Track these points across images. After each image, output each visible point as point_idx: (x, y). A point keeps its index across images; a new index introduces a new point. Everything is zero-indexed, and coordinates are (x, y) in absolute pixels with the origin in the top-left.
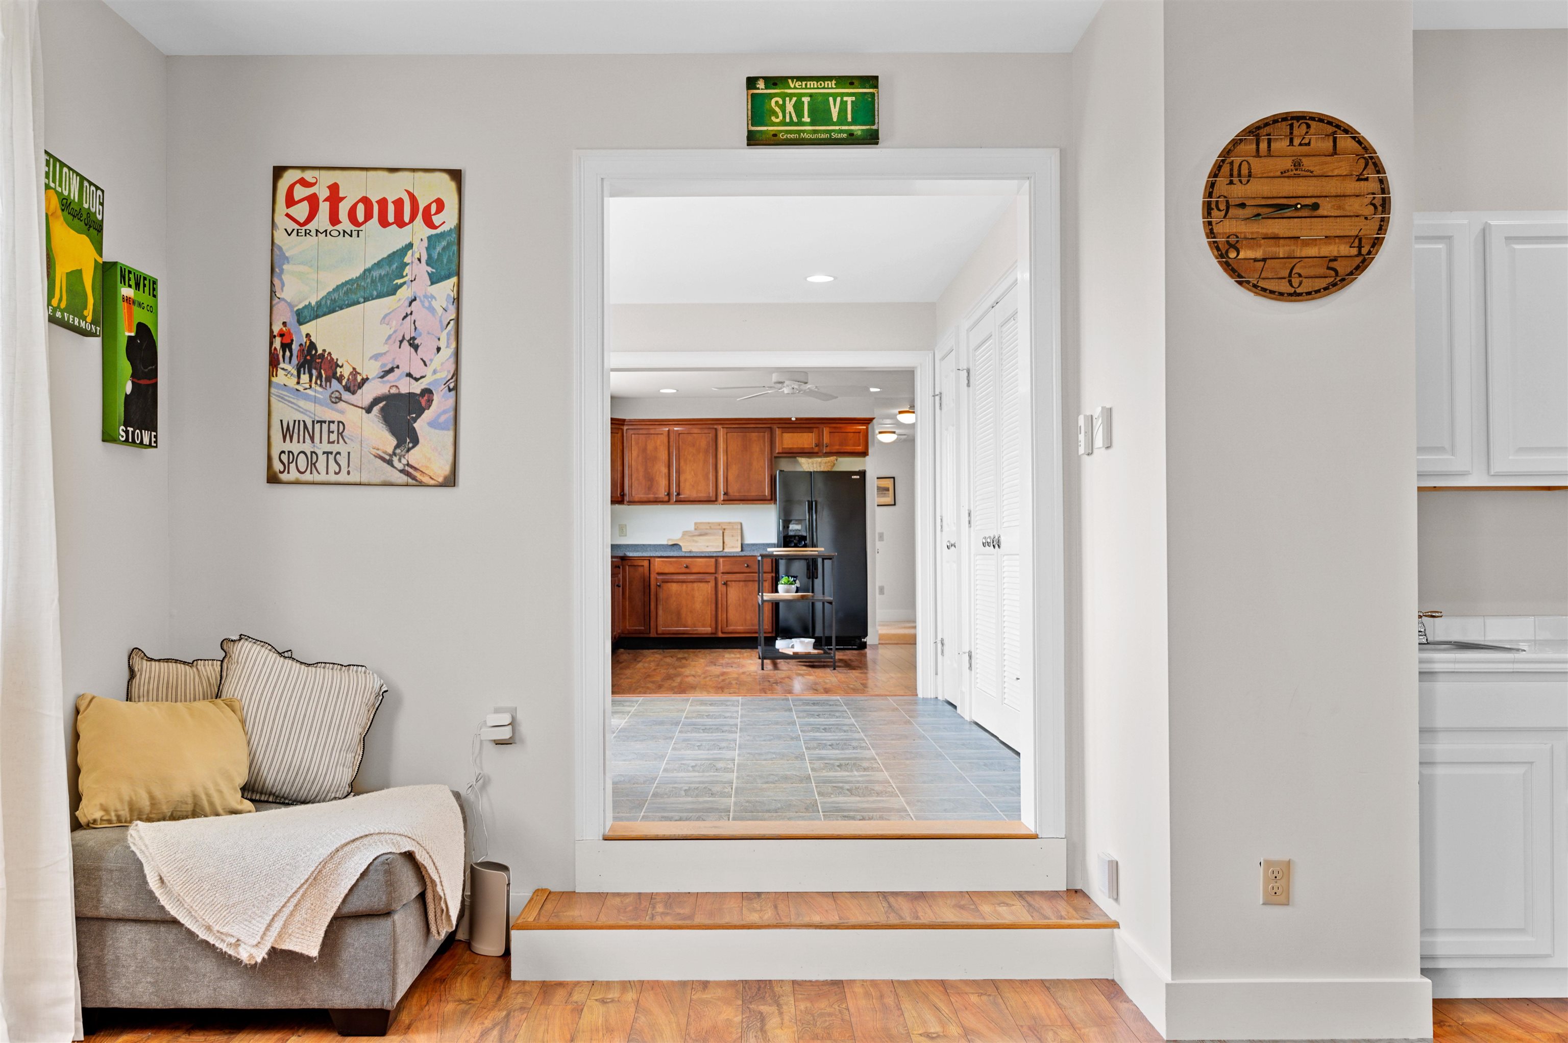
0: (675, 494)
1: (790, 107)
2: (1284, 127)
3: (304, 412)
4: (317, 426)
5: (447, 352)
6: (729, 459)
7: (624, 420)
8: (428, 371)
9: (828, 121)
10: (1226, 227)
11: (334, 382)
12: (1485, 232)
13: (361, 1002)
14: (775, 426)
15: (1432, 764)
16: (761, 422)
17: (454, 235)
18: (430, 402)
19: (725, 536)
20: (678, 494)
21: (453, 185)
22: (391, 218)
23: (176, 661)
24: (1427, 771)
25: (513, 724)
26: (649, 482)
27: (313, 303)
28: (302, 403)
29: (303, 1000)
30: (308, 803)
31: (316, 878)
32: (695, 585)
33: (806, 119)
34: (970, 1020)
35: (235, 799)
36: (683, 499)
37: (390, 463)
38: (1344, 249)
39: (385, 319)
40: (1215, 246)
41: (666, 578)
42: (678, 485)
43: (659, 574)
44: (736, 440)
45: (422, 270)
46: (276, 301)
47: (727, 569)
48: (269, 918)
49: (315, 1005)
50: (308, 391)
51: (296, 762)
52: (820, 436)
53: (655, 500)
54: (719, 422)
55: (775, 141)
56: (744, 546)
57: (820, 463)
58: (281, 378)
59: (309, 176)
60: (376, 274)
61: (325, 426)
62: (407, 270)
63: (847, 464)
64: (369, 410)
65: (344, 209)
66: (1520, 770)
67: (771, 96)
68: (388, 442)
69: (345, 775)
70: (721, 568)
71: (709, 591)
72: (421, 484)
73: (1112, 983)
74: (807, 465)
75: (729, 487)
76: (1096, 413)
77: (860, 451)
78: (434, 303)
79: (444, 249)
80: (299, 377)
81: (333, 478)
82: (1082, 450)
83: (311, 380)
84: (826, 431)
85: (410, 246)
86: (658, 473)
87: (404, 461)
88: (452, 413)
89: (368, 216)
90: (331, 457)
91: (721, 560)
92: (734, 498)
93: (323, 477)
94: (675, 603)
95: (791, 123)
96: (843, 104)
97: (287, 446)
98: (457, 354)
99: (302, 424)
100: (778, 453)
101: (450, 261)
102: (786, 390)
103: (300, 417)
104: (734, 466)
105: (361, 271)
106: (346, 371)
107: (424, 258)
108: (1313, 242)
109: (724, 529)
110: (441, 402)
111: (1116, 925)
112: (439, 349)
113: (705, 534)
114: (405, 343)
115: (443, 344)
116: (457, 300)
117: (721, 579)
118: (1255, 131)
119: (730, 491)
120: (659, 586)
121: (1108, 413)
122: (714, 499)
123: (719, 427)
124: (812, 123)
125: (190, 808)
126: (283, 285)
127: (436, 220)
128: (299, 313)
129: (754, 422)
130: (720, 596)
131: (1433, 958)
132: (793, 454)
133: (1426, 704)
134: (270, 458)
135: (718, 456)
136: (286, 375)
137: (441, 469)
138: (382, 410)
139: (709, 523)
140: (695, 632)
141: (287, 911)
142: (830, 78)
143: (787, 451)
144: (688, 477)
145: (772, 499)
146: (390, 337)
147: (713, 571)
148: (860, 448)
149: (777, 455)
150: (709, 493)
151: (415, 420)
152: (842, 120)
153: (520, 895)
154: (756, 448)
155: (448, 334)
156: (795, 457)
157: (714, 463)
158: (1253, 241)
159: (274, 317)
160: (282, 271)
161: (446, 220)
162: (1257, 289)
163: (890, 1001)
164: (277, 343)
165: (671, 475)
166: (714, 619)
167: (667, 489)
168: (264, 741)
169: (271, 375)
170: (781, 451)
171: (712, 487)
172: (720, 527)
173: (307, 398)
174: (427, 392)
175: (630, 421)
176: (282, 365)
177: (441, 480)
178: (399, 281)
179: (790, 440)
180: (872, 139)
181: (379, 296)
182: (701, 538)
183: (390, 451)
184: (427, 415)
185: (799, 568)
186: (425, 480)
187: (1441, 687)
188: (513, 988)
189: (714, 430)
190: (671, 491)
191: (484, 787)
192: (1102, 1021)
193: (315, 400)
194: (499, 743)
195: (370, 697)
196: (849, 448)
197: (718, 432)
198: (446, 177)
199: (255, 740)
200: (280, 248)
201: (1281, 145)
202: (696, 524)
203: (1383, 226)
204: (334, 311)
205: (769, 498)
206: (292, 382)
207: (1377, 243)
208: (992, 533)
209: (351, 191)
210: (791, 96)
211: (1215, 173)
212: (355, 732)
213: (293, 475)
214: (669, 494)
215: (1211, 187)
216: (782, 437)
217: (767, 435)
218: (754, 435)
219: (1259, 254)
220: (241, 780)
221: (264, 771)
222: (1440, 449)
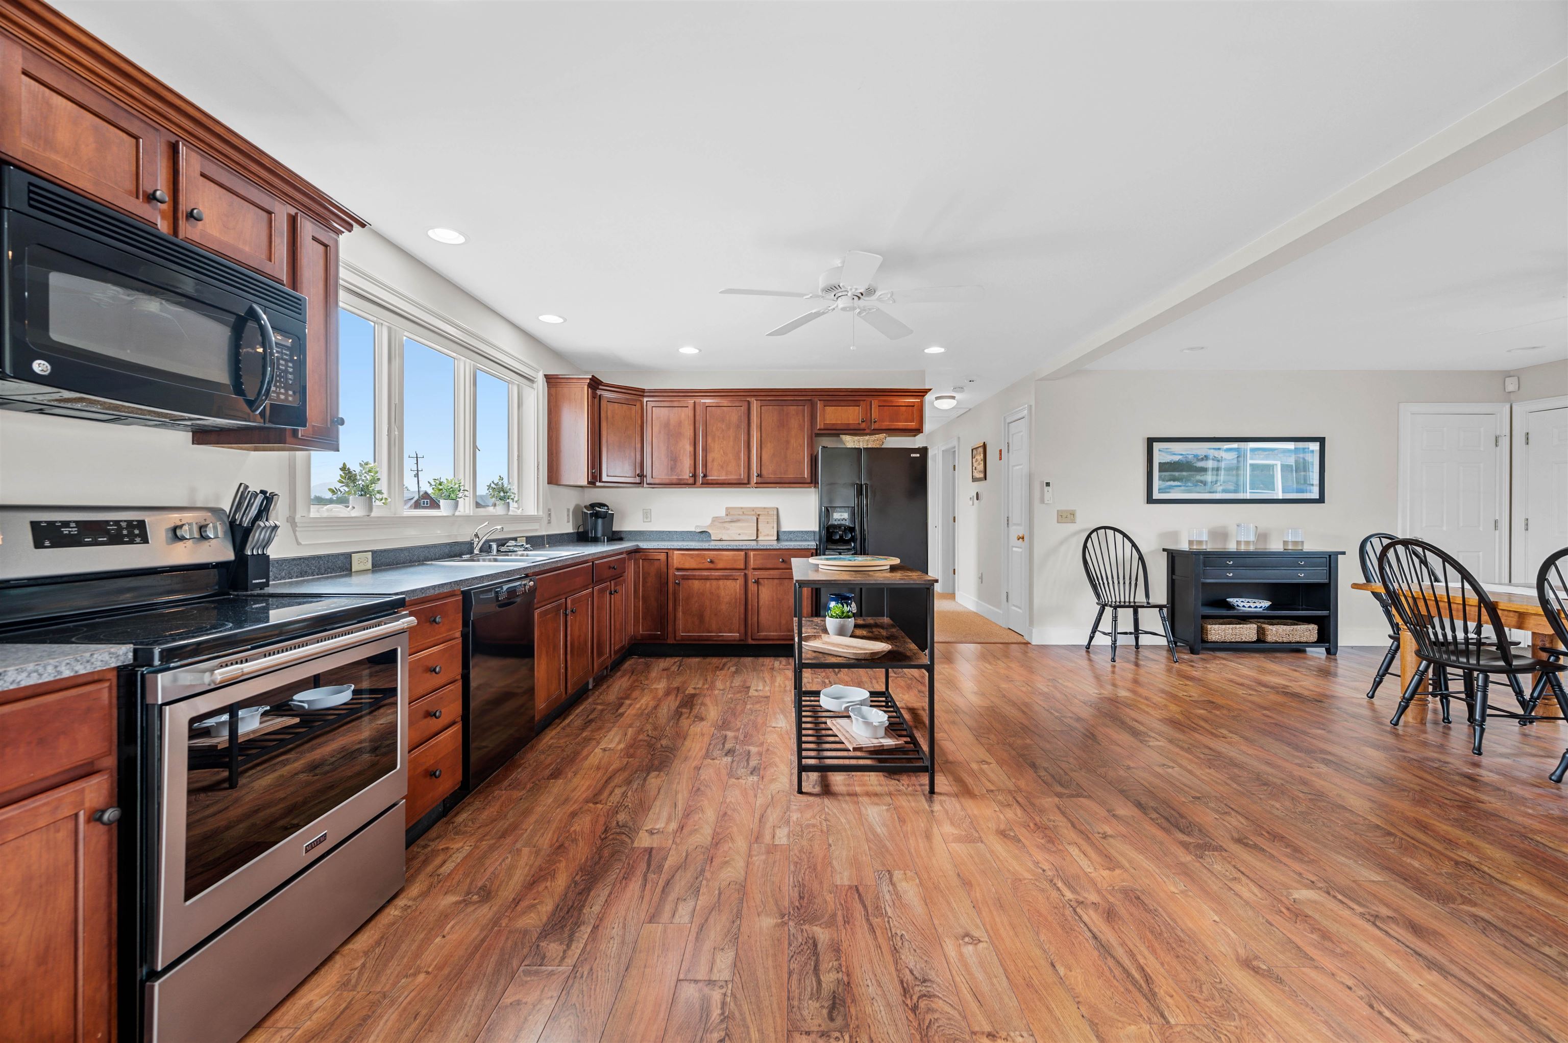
0: (702, 475)
6: (764, 435)
7: (643, 391)
14: (816, 399)
16: (800, 394)
19: (759, 523)
20: (705, 476)
26: (672, 462)
32: (721, 582)
36: (710, 482)
41: (687, 575)
42: (705, 465)
43: (678, 569)
44: (771, 414)
47: (759, 563)
53: (678, 482)
54: (752, 394)
56: (780, 534)
57: (867, 441)
70: (752, 563)
71: (738, 590)
75: (763, 468)
77: (914, 427)
86: (682, 452)
91: (752, 553)
92: (769, 481)
94: (697, 604)
100: (819, 430)
104: (769, 445)
109: (759, 515)
113: (738, 521)
117: (752, 575)
119: (764, 473)
120: (679, 584)
122: (746, 481)
123: (753, 400)
129: (792, 393)
130: (750, 595)
135: (752, 433)
139: (742, 508)
140: (721, 638)
143: (829, 427)
144: (716, 455)
147: (742, 566)
149: (819, 432)
150: (740, 475)
154: (794, 423)
156: (838, 435)
157: (746, 439)
165: (697, 454)
166: (742, 623)
167: (692, 470)
170: (822, 427)
171: (744, 468)
172: (754, 513)
175: (651, 391)
182: (733, 524)
189: (746, 403)
190: (697, 472)
197: (751, 405)
202: (727, 509)
205: (809, 481)
214: (694, 476)
216: (824, 410)
217: (806, 409)
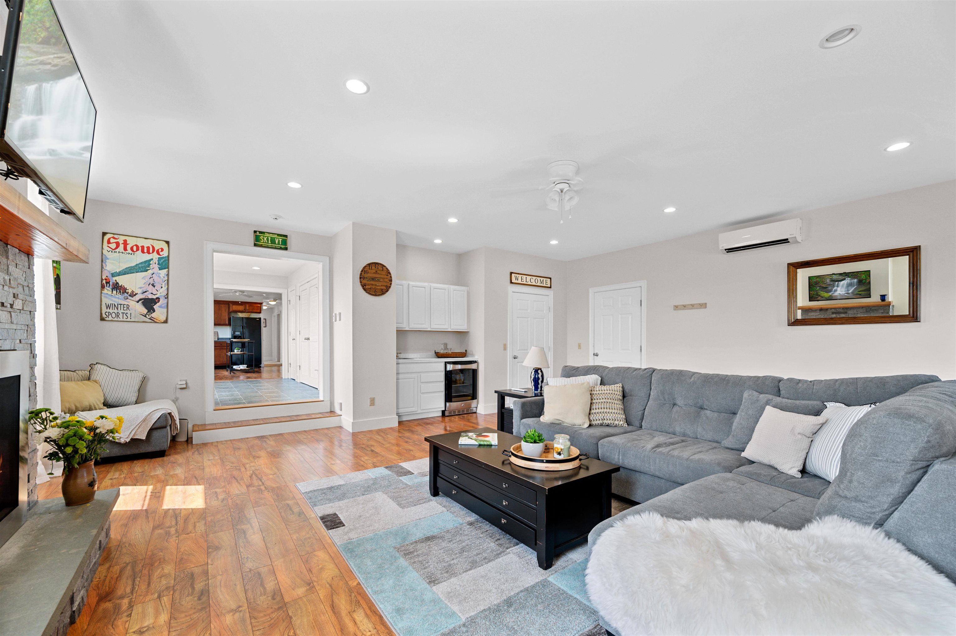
1: (265, 239)
2: (374, 265)
3: (114, 301)
4: (119, 306)
5: (165, 288)
8: (158, 293)
9: (275, 243)
10: (364, 282)
11: (125, 294)
12: (409, 284)
13: (157, 449)
15: (399, 379)
17: (167, 258)
18: (159, 301)
21: (166, 245)
22: (145, 251)
23: (69, 371)
24: (398, 380)
25: (186, 384)
27: (118, 272)
28: (114, 299)
29: (139, 451)
30: (125, 406)
31: (144, 420)
33: (270, 242)
34: (312, 435)
35: (102, 406)
37: (145, 316)
38: (384, 288)
39: (143, 278)
40: (362, 285)
45: (157, 266)
46: (103, 270)
48: (130, 431)
49: (143, 452)
50: (116, 296)
51: (119, 396)
52: (245, 307)
55: (261, 246)
58: (105, 291)
59: (116, 236)
60: (140, 266)
61: (122, 306)
62: (151, 266)
63: (254, 316)
64: (138, 302)
65: (129, 247)
66: (413, 379)
67: (261, 236)
68: (145, 311)
69: (134, 399)
72: (156, 322)
73: (341, 427)
74: (241, 315)
76: (337, 313)
78: (160, 275)
79: (163, 261)
80: (112, 291)
81: (125, 320)
82: (334, 320)
83: (117, 293)
84: (247, 306)
85: (152, 259)
87: (150, 316)
88: (166, 304)
89: (138, 250)
90: (124, 314)
93: (121, 319)
95: (266, 243)
96: (279, 241)
97: (108, 310)
98: (168, 289)
99: (113, 305)
101: (165, 265)
102: (237, 294)
103: (113, 303)
105: (135, 264)
106: (130, 291)
107: (157, 263)
108: (379, 286)
110: (162, 301)
111: (341, 415)
112: (162, 287)
114: (150, 285)
115: (163, 286)
116: (168, 275)
118: (369, 265)
121: (340, 314)
124: (271, 244)
125: (88, 409)
126: (106, 266)
127: (161, 253)
128: (112, 274)
131: (399, 413)
132: (236, 312)
133: (398, 369)
134: (101, 314)
136: (107, 291)
137: (163, 318)
138: (142, 302)
141: (136, 429)
142: (276, 234)
145: (229, 324)
146: (145, 283)
148: (259, 311)
151: (154, 305)
152: (279, 244)
153: (190, 426)
155: (165, 284)
158: (369, 285)
159: (103, 274)
160: (106, 262)
161: (165, 254)
162: (369, 293)
163: (294, 435)
164: (104, 282)
168: (108, 391)
169: (101, 290)
173: (116, 297)
174: (158, 299)
176: (106, 288)
177: (163, 321)
178: (148, 268)
179: (235, 308)
180: (286, 249)
181: (141, 272)
183: (146, 313)
184: (158, 304)
185: (240, 345)
186: (157, 321)
187: (400, 366)
188: (194, 446)
191: (177, 400)
192: (339, 432)
193: (118, 298)
194: (181, 389)
195: (141, 378)
196: (255, 311)
198: (164, 243)
199: (105, 390)
200: (105, 255)
201: (373, 268)
203: (391, 284)
204: (125, 274)
206: (110, 293)
207: (390, 287)
208: (307, 336)
209: (131, 242)
210: (266, 236)
211: (362, 271)
212: (137, 388)
213: (110, 318)
215: (361, 274)
218: (223, 306)
219: (369, 287)
220: (102, 401)
221: (108, 399)
222: (401, 323)
